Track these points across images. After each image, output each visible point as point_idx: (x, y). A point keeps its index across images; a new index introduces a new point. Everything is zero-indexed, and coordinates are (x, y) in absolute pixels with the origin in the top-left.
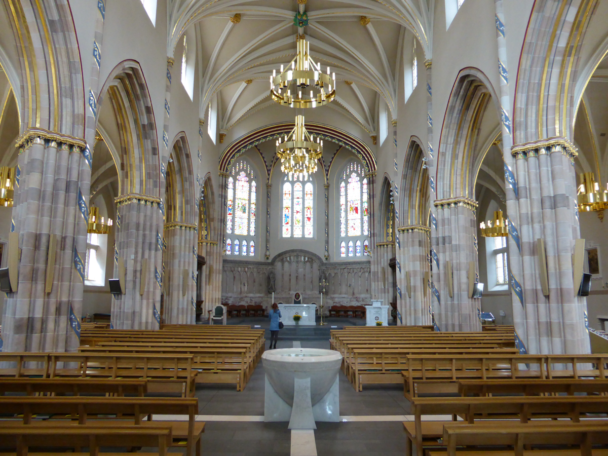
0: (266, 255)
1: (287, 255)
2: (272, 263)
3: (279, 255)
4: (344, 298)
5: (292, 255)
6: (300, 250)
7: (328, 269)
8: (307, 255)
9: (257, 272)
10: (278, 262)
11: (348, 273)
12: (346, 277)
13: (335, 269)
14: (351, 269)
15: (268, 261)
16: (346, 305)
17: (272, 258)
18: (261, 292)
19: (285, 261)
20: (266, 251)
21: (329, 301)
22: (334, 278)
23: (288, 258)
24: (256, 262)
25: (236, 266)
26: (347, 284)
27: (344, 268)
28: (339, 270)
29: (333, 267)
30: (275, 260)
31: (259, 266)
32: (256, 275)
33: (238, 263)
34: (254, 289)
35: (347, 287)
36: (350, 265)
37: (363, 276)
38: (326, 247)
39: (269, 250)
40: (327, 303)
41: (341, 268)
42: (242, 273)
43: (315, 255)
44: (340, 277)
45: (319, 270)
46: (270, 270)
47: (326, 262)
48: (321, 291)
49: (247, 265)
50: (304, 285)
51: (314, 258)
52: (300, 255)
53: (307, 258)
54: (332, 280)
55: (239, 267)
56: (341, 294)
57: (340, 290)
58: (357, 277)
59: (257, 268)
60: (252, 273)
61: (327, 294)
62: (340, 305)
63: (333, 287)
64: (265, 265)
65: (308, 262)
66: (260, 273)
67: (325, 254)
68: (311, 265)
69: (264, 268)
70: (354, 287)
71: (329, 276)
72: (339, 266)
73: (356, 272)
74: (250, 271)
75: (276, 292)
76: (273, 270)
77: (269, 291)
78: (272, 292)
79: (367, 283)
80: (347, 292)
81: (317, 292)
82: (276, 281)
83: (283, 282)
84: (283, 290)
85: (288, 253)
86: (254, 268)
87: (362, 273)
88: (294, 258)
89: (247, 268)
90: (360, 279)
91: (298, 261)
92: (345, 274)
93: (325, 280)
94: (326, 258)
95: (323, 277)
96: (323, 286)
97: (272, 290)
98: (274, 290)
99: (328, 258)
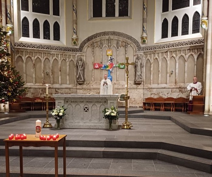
0: (73, 39)
1: (98, 39)
2: (81, 49)
3: (89, 39)
4: (164, 88)
5: (104, 39)
6: (113, 32)
7: (146, 54)
8: (121, 39)
9: (63, 59)
10: (87, 47)
11: (171, 58)
12: (168, 62)
13: (155, 54)
14: (175, 52)
15: (76, 47)
16: (166, 97)
17: (80, 42)
18: (68, 82)
19: (95, 47)
20: (73, 34)
21: (146, 92)
22: (152, 64)
23: (99, 43)
24: (60, 47)
25: (35, 52)
26: (168, 71)
27: (165, 51)
28: (160, 54)
29: (152, 51)
30: (84, 45)
31: (64, 52)
32: (61, 62)
33: (37, 48)
34: (60, 79)
35: (168, 75)
36: (173, 46)
37: (190, 59)
38: (143, 27)
39: (76, 33)
40: (144, 95)
41: (163, 52)
42: (43, 60)
43: (130, 38)
44: (160, 63)
45: (134, 56)
46: (79, 57)
47: (144, 46)
48: (137, 80)
49: (49, 50)
50: (118, 74)
51: (130, 42)
52: (112, 38)
53: (120, 42)
54: (151, 67)
55: (39, 53)
56: (161, 84)
57: (160, 79)
58: (182, 62)
59: (63, 55)
60: (57, 60)
61: (143, 84)
62: (158, 97)
63: (152, 76)
64: (72, 51)
65: (122, 47)
66: (66, 61)
67: (143, 35)
68: (125, 50)
69: (72, 55)
70: (177, 74)
71: (147, 63)
72: (160, 49)
73: (182, 55)
74: (54, 58)
75: (85, 83)
76: (81, 57)
77: (77, 82)
78: (81, 82)
79: (195, 69)
80: (168, 82)
81: (132, 82)
82: (86, 70)
83: (93, 71)
84: (93, 80)
85: (98, 37)
86: (59, 54)
87: (189, 56)
88: (105, 42)
89: (49, 54)
90: (186, 63)
91: (110, 46)
92: (167, 59)
93: (142, 67)
94: (143, 41)
95: (139, 64)
96: (139, 74)
97: (81, 80)
98: (83, 80)
99: (145, 41)
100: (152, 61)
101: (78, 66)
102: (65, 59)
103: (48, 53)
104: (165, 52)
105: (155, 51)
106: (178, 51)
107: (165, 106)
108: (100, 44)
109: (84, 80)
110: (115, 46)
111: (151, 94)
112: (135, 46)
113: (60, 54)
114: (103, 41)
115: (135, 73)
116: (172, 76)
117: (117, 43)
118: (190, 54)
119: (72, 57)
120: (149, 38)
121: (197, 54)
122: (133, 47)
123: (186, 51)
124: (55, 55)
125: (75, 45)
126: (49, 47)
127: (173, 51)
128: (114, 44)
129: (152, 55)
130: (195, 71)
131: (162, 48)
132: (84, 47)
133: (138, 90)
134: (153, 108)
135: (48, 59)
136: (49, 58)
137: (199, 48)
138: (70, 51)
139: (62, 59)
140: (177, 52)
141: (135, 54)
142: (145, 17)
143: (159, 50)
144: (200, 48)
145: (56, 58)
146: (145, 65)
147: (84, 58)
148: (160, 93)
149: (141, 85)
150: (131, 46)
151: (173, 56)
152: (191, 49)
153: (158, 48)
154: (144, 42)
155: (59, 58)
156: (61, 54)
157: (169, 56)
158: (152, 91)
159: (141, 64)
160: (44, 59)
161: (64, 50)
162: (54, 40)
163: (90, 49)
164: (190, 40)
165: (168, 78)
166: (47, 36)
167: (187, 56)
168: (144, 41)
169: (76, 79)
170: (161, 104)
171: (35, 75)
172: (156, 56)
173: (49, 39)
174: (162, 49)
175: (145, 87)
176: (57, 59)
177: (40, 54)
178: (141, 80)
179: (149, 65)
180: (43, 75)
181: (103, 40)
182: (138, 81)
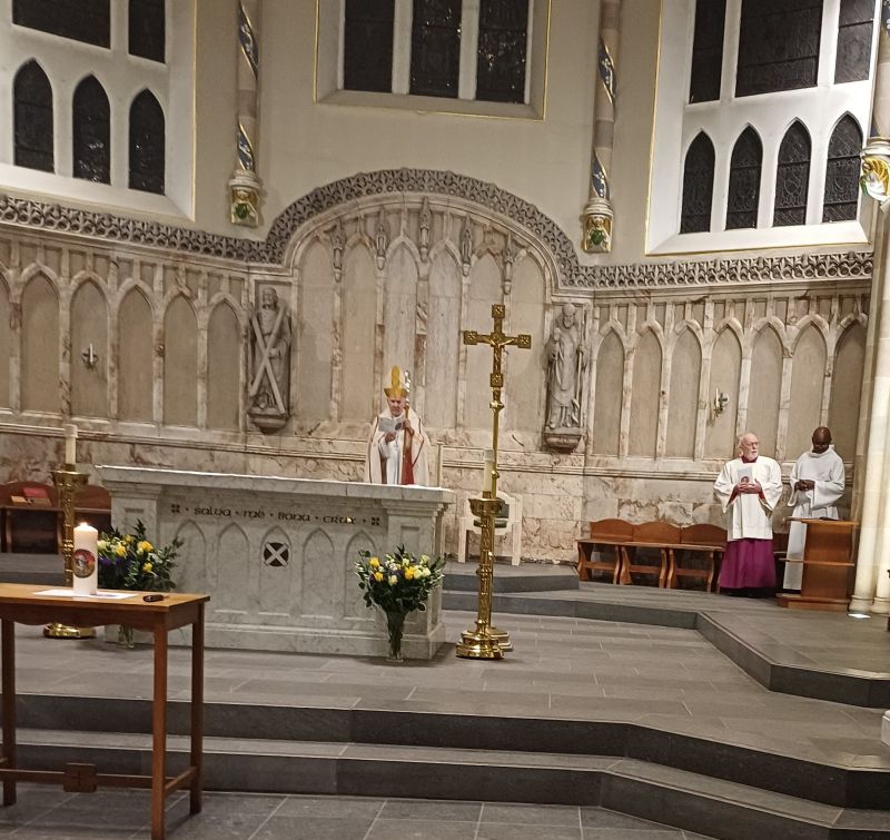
0: (234, 194)
1: (367, 204)
2: (273, 248)
3: (318, 201)
4: (683, 477)
5: (397, 206)
6: (442, 177)
7: (605, 302)
8: (484, 215)
9: (176, 292)
10: (306, 242)
11: (720, 333)
12: (707, 353)
13: (646, 305)
14: (740, 305)
15: (247, 235)
16: (687, 522)
17: (270, 212)
18: (202, 416)
19: (350, 242)
20: (237, 167)
21: (595, 492)
22: (632, 357)
23: (371, 223)
24: (163, 230)
25: (26, 240)
26: (705, 397)
27: (695, 298)
28: (670, 309)
29: (632, 291)
30: (293, 228)
31: (184, 257)
32: (167, 309)
33: (36, 220)
34: (157, 396)
35: (703, 415)
36: (733, 277)
37: (807, 347)
38: (596, 167)
39: (252, 163)
40: (585, 504)
41: (682, 299)
42: (66, 287)
43: (528, 214)
44: (668, 354)
45: (546, 307)
46: (262, 287)
47: (595, 261)
48: (558, 431)
49: (102, 238)
50: (461, 395)
51: (525, 234)
52: (440, 209)
53: (479, 232)
54: (623, 371)
55: (46, 248)
56: (667, 456)
57: (663, 432)
58: (768, 355)
59: (175, 269)
60: (144, 294)
61: (585, 453)
62: (654, 520)
63: (626, 414)
64: (229, 255)
65: (487, 258)
66: (195, 303)
67: (593, 209)
68: (503, 272)
69: (226, 274)
70: (743, 415)
71: (605, 348)
72: (669, 286)
73: (769, 325)
74: (128, 283)
75: (294, 424)
76: (276, 288)
77: (252, 415)
78: (271, 421)
79: (827, 393)
80: (700, 448)
81: (532, 439)
82: (297, 360)
83: (337, 369)
84: (335, 414)
85: (369, 192)
86: (154, 265)
87: (803, 331)
88: (404, 223)
89: (101, 261)
90: (788, 365)
91: (429, 247)
92: (700, 334)
93: (583, 368)
94: (593, 237)
95: (568, 349)
96: (566, 402)
97: (271, 411)
98: (283, 410)
99: (603, 237)
100: (630, 341)
101: (259, 336)
102: (186, 292)
103: (95, 255)
104: (695, 303)
105: (648, 291)
106: (754, 300)
107: (679, 564)
108: (378, 231)
109: (288, 408)
110: (453, 247)
111: (621, 505)
112: (554, 258)
113: (161, 263)
114: (391, 219)
115: (549, 393)
116: (719, 420)
117: (464, 236)
118: (804, 320)
119: (225, 285)
120: (620, 223)
121: (839, 320)
122: (542, 264)
123: (792, 305)
124: (136, 268)
125: (245, 225)
126: (100, 223)
127: (729, 298)
128: (447, 240)
129: (634, 310)
130: (826, 407)
131: (681, 279)
132: (294, 237)
133: (559, 479)
134: (623, 570)
135: (97, 286)
136: (101, 281)
137: (848, 296)
138: (218, 253)
139: (173, 290)
140: (751, 307)
141: (548, 301)
142: (607, 116)
143: (668, 290)
144: (854, 297)
145: (141, 284)
146: (595, 356)
147: (291, 298)
148: (660, 500)
149: (572, 456)
150: (530, 254)
151: (728, 327)
152: (812, 294)
153: (661, 280)
154: (597, 243)
155: (158, 287)
156: (168, 263)
157: (709, 324)
158: (626, 487)
159: (578, 352)
160: (74, 284)
161: (184, 246)
162: (133, 185)
163: (322, 254)
164: (811, 252)
165: (702, 429)
166: (91, 164)
167: (794, 330)
168: (596, 239)
169: (246, 403)
170: (663, 552)
171: (23, 367)
172: (653, 319)
173: (106, 179)
174: (682, 286)
175: (591, 468)
176: (147, 289)
177: (53, 255)
178: (573, 430)
179: (614, 357)
180: (64, 367)
181: (389, 213)
182: (560, 436)
